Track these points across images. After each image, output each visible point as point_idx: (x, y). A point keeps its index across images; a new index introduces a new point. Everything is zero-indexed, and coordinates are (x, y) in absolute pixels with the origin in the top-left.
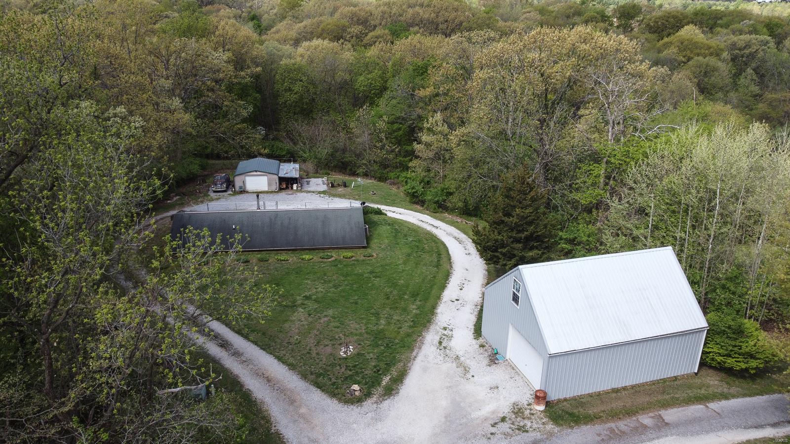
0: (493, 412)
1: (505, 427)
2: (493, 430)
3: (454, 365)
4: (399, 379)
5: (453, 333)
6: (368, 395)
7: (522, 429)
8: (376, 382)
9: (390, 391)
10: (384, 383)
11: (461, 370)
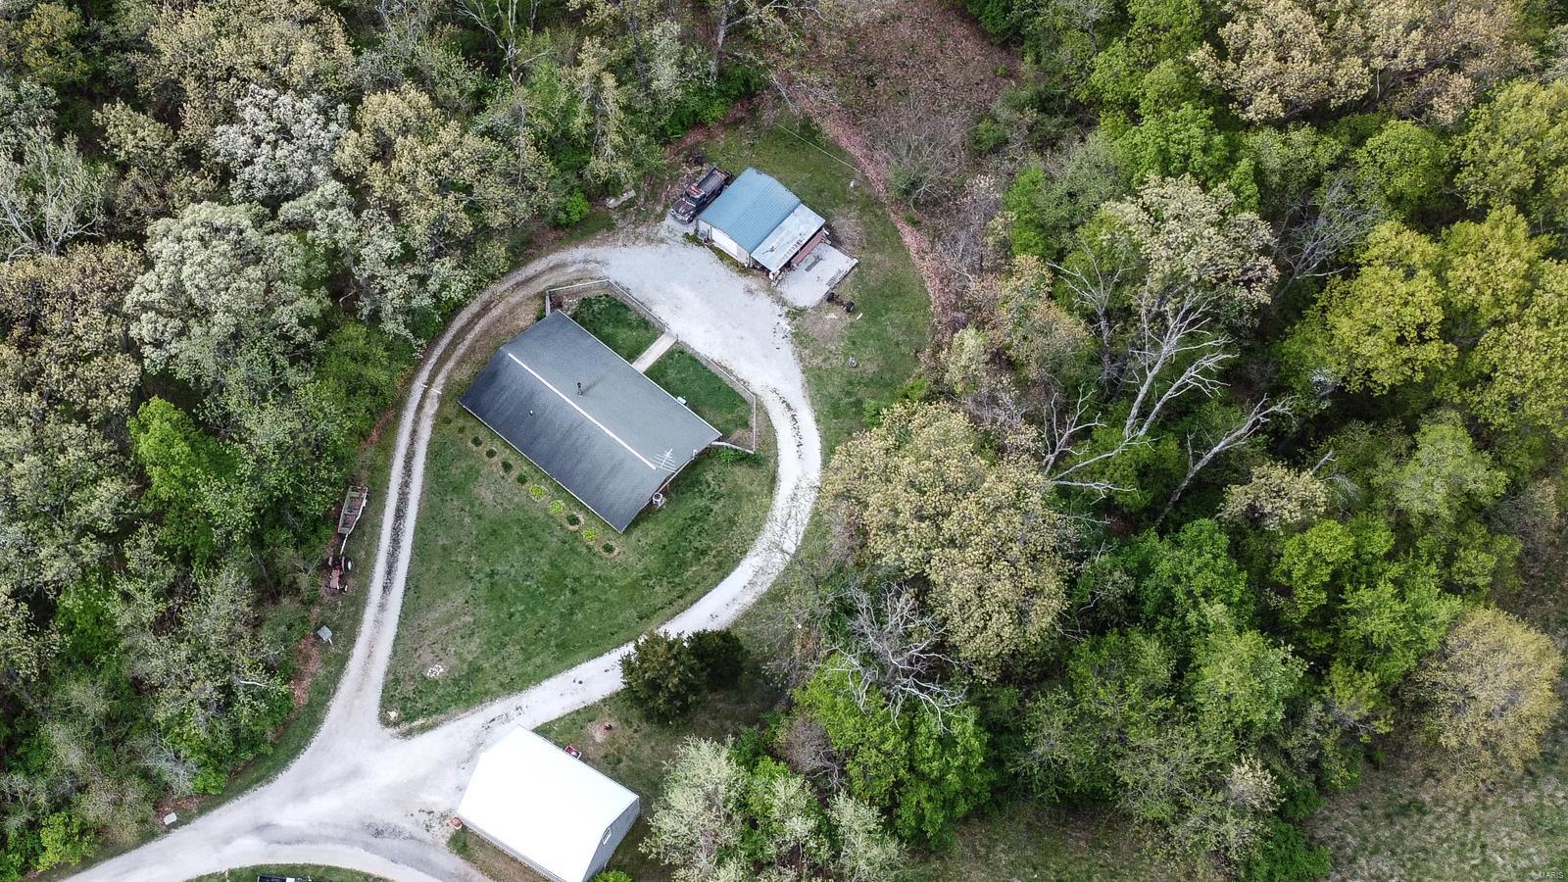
0: (434, 804)
1: (425, 816)
2: (416, 813)
3: (469, 749)
4: (423, 729)
5: (516, 718)
6: (396, 724)
7: (428, 828)
8: (410, 718)
9: (408, 734)
10: (415, 723)
11: (467, 755)
